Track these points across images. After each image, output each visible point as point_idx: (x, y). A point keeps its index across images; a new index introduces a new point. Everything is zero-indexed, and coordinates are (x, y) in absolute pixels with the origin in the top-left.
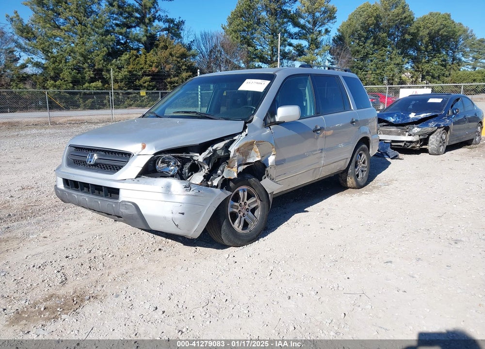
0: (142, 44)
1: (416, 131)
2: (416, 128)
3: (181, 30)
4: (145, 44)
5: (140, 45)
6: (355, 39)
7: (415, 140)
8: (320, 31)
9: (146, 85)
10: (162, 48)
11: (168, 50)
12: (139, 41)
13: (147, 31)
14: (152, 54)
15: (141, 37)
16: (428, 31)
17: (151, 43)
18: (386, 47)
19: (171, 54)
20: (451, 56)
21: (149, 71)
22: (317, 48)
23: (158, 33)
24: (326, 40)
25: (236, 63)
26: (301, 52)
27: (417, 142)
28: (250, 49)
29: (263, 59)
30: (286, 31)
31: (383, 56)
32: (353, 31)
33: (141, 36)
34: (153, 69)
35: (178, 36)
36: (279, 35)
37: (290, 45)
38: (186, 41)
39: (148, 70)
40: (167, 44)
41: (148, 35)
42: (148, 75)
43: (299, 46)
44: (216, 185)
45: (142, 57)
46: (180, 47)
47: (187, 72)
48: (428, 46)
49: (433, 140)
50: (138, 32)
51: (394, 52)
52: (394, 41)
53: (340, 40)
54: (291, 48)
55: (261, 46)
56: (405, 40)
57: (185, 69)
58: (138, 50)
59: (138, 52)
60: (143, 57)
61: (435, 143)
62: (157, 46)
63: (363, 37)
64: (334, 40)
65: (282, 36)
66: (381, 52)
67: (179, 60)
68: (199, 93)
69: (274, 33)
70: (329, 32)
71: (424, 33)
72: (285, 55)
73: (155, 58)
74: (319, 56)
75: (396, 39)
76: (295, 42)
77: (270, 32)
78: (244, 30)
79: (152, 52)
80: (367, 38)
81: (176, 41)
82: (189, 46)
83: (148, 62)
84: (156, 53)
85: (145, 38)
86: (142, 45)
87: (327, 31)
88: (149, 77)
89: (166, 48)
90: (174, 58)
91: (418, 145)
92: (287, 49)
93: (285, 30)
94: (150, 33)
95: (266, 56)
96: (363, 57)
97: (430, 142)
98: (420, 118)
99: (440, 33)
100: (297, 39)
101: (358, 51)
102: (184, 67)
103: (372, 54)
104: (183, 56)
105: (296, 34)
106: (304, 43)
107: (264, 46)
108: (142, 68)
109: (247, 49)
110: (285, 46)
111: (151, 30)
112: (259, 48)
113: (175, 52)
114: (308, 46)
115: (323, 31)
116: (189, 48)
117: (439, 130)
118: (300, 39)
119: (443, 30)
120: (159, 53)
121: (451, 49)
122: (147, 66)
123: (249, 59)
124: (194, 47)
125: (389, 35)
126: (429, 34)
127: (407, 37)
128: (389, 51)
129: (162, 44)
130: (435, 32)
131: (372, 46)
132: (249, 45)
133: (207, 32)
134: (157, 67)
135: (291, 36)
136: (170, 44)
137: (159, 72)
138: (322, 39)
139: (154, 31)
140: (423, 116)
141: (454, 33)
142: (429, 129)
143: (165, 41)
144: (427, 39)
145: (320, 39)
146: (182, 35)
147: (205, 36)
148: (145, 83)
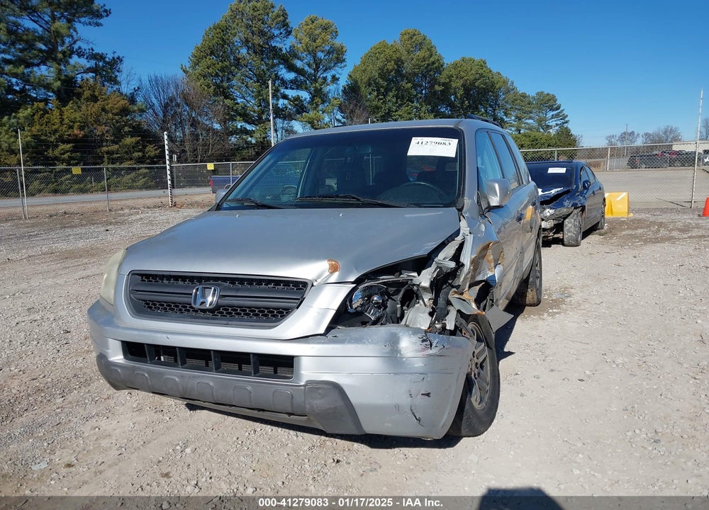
0: (53, 92)
1: (548, 214)
2: (548, 210)
3: (118, 71)
4: (58, 93)
5: (49, 94)
6: (372, 90)
7: (548, 227)
8: (325, 79)
9: (66, 156)
10: (87, 99)
11: (98, 103)
12: (48, 87)
13: (60, 71)
14: (72, 108)
15: (52, 81)
16: (462, 82)
17: (68, 91)
18: (413, 102)
19: (103, 109)
20: (492, 116)
21: (69, 135)
22: (323, 102)
23: (79, 76)
24: (334, 90)
25: (207, 123)
26: (300, 108)
27: (551, 229)
28: (228, 102)
29: (246, 117)
30: (277, 77)
31: (409, 113)
32: (370, 79)
33: (50, 80)
34: (76, 132)
35: (114, 81)
36: (270, 82)
37: (285, 97)
38: (126, 89)
39: (66, 133)
40: (96, 93)
41: (63, 78)
42: (68, 142)
43: (297, 98)
44: (452, 328)
45: (54, 113)
46: (118, 99)
47: (132, 137)
48: (463, 102)
49: (570, 225)
50: (46, 73)
51: (423, 109)
52: (422, 94)
53: (352, 91)
54: (286, 102)
55: (244, 98)
56: (435, 92)
57: (130, 132)
58: (46, 101)
59: (46, 104)
60: (56, 113)
61: (572, 230)
62: (79, 96)
63: (382, 87)
64: (344, 91)
65: (273, 84)
66: (407, 108)
67: (117, 117)
68: (168, 167)
69: (262, 80)
70: (338, 79)
71: (457, 84)
72: (279, 113)
73: (78, 115)
74: (325, 114)
75: (424, 92)
76: (291, 93)
77: (255, 79)
78: (217, 75)
79: (70, 104)
80: (388, 90)
81: (109, 89)
82: (132, 97)
83: (66, 121)
84: (79, 107)
85: (59, 83)
86: (51, 94)
87: (335, 79)
88: (69, 146)
89: (94, 99)
90: (110, 115)
91: (551, 234)
92: (281, 102)
93: (276, 75)
94: (65, 76)
95: (252, 113)
96: (383, 116)
97: (565, 229)
98: (552, 195)
99: (476, 84)
100: (293, 89)
101: (377, 108)
102: (126, 129)
103: (396, 111)
104: (124, 111)
105: (291, 81)
106: (305, 95)
107: (248, 99)
108: (56, 131)
109: (224, 102)
110: (278, 100)
111: (68, 71)
112: (239, 100)
113: (109, 106)
114: (308, 99)
115: (329, 79)
116: (132, 100)
117: (576, 211)
118: (297, 89)
119: (480, 81)
120: (84, 107)
121: (491, 106)
122: (64, 127)
123: (227, 117)
124: (139, 99)
125: (415, 86)
126: (463, 85)
127: (437, 88)
128: (417, 108)
129: (87, 93)
130: (470, 83)
131: (394, 100)
132: (226, 97)
133: (159, 75)
134: (81, 128)
135: (284, 83)
136: (100, 94)
137: (85, 136)
138: (328, 90)
139: (72, 72)
140: (553, 191)
141: (493, 85)
142: (564, 211)
143: (92, 88)
144: (461, 92)
145: (326, 89)
146: (118, 79)
147: (156, 82)
148: (63, 154)
